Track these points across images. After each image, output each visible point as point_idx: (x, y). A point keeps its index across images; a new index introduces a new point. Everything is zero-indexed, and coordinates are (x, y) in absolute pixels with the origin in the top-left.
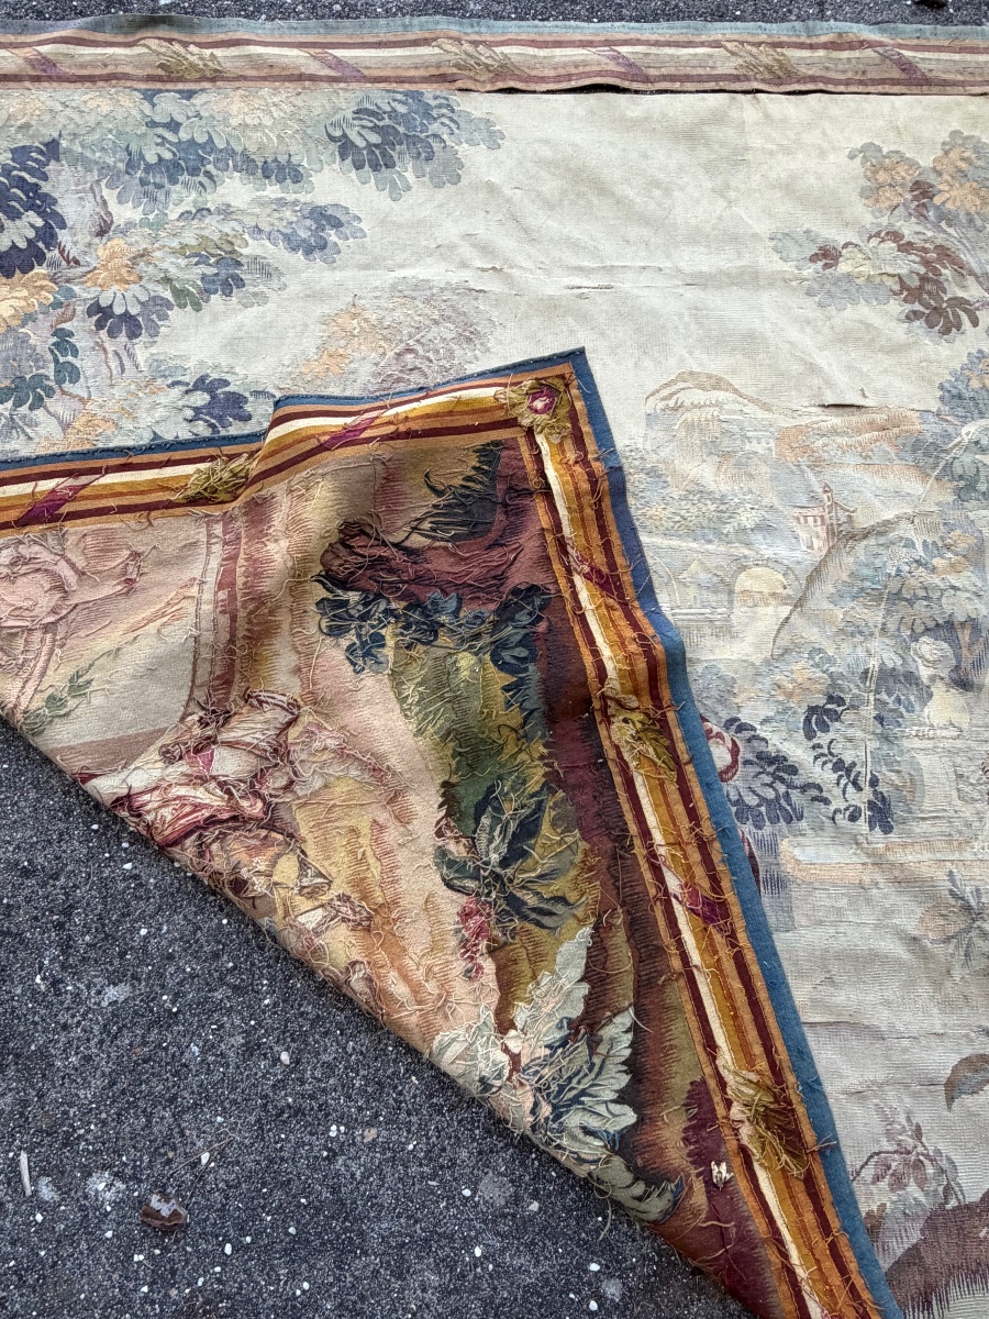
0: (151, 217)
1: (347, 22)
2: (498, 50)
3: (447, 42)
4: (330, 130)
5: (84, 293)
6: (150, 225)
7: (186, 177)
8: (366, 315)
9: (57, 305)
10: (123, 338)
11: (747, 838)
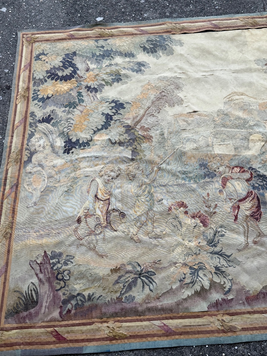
0: (99, 67)
1: (143, 22)
2: (181, 25)
3: (168, 24)
4: (141, 45)
5: (84, 84)
6: (99, 69)
7: (106, 57)
8: (152, 85)
9: (78, 86)
10: (94, 93)
11: (256, 193)
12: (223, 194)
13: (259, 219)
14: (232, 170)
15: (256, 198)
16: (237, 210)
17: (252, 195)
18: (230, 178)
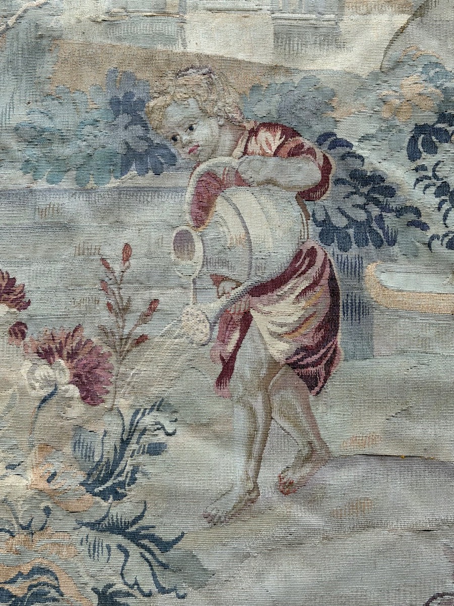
11: (329, 260)
12: (193, 251)
13: (322, 380)
14: (247, 142)
15: (324, 281)
16: (236, 335)
17: (310, 266)
18: (232, 178)
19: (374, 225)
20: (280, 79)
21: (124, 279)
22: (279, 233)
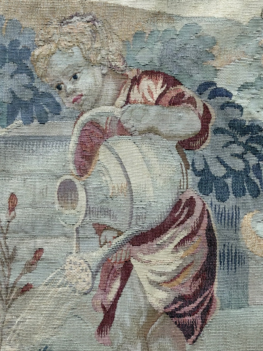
11: (207, 210)
12: (76, 200)
13: (198, 329)
14: (130, 91)
15: (202, 231)
16: (117, 284)
17: (189, 216)
18: (115, 128)
19: (252, 175)
20: (163, 26)
21: (10, 229)
22: (160, 182)
